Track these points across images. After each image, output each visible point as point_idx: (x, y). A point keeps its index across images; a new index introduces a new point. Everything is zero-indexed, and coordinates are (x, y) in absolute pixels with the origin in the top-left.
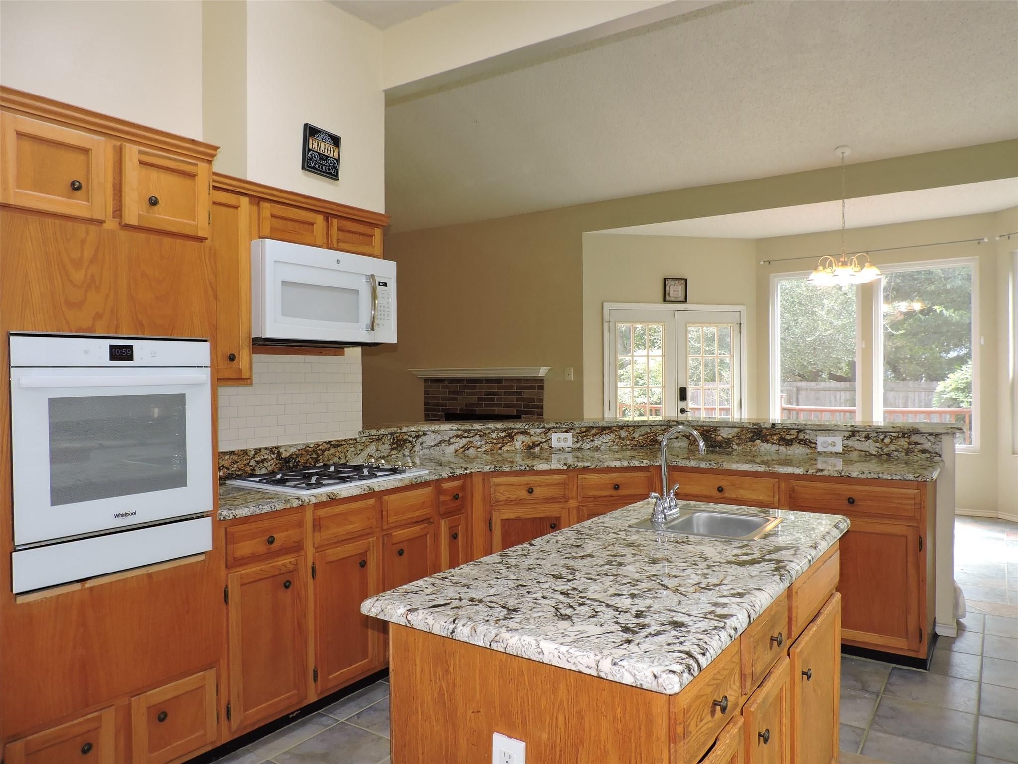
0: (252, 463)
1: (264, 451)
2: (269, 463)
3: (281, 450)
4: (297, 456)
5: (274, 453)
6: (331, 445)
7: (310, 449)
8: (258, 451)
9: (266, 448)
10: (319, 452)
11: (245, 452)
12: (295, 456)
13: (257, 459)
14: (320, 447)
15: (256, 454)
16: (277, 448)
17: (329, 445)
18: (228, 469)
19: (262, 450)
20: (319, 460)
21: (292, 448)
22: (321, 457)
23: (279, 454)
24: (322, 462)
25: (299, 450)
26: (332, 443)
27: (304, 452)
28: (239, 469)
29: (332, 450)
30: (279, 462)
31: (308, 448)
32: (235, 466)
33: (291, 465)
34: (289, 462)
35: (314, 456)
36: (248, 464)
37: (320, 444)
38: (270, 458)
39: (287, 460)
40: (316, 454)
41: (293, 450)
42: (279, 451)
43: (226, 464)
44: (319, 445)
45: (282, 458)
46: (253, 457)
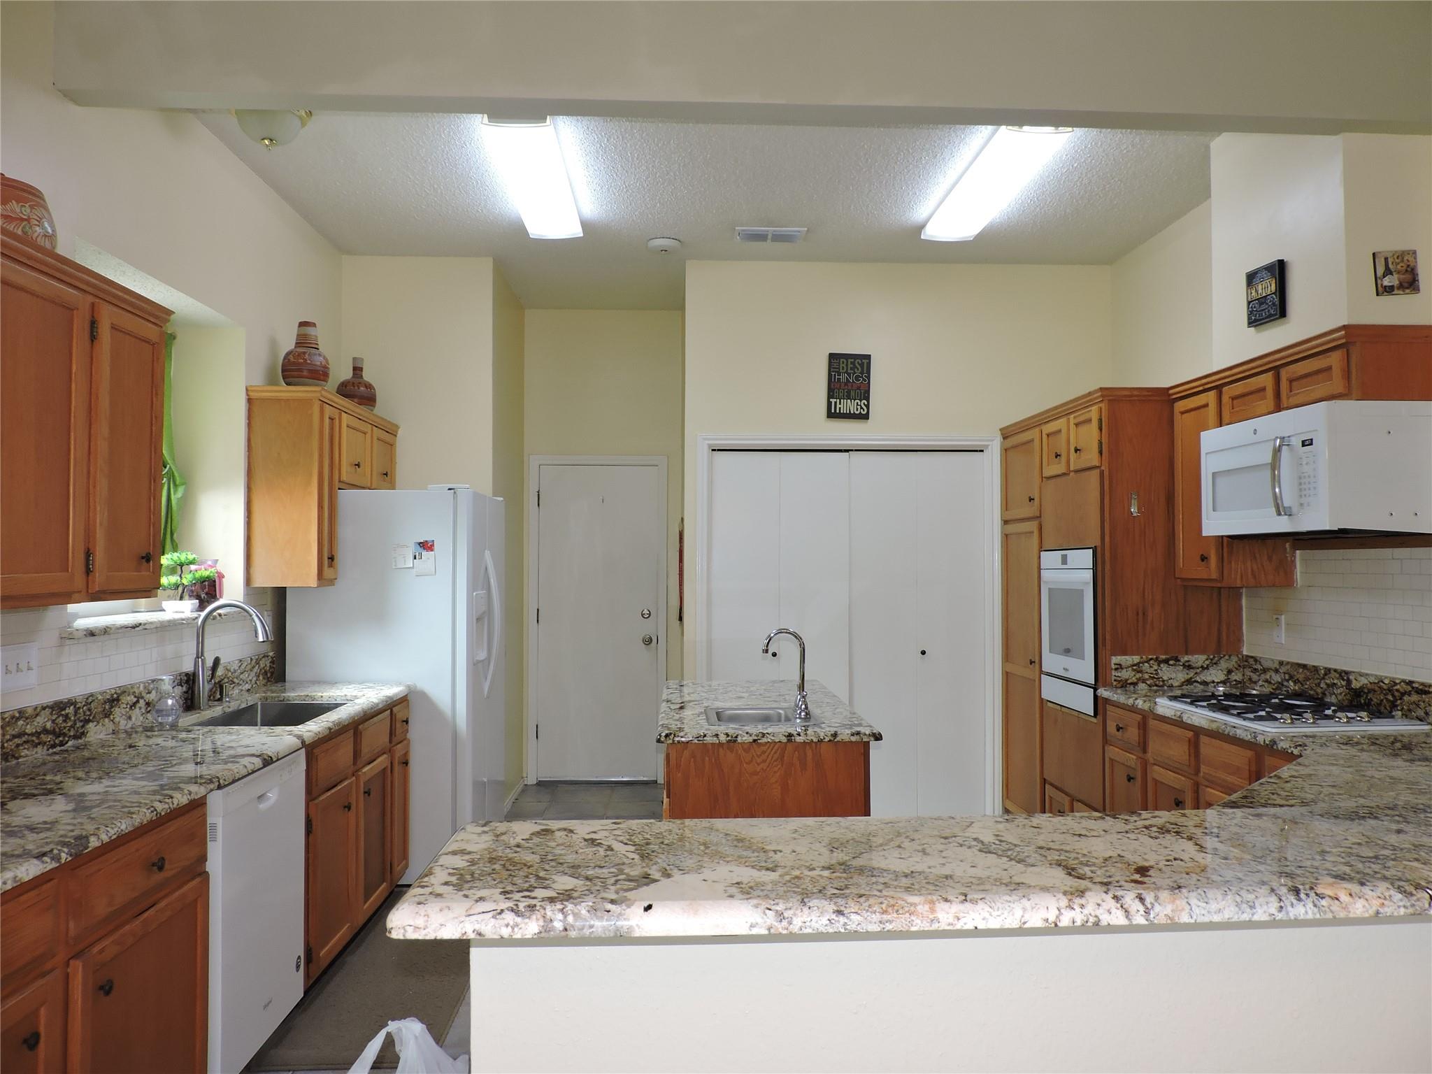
0: (1323, 685)
1: (1333, 674)
2: (1339, 691)
3: (1351, 677)
4: (1370, 690)
5: (1343, 680)
6: (1413, 688)
7: (1385, 687)
8: (1328, 671)
9: (1335, 671)
10: (1397, 694)
11: (1316, 669)
12: (1366, 691)
13: (1328, 682)
14: (1398, 687)
15: (1326, 674)
16: (1347, 673)
17: (1409, 688)
18: (1303, 685)
19: (1332, 672)
20: (1397, 706)
21: (1363, 678)
22: (1399, 702)
23: (1349, 682)
24: (1402, 710)
25: (1371, 683)
26: (1414, 685)
27: (1377, 688)
28: (1312, 689)
29: (1415, 697)
30: (1349, 693)
31: (1382, 684)
32: (1308, 683)
33: (1363, 701)
34: (1359, 696)
35: (1390, 698)
36: (1319, 684)
37: (1398, 681)
38: (1339, 684)
39: (1357, 693)
40: (1393, 695)
41: (1364, 681)
42: (1348, 678)
43: (1301, 677)
44: (1396, 684)
45: (1352, 689)
46: (1323, 678)
